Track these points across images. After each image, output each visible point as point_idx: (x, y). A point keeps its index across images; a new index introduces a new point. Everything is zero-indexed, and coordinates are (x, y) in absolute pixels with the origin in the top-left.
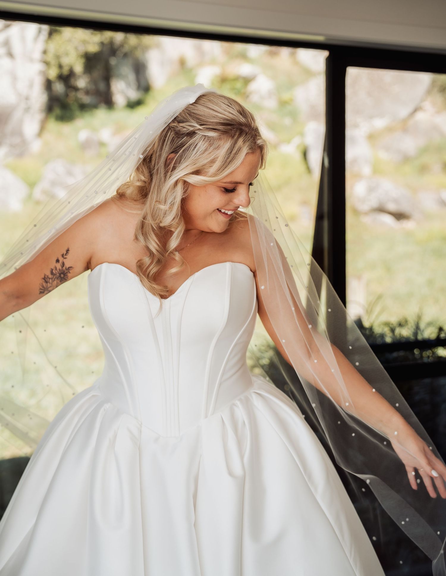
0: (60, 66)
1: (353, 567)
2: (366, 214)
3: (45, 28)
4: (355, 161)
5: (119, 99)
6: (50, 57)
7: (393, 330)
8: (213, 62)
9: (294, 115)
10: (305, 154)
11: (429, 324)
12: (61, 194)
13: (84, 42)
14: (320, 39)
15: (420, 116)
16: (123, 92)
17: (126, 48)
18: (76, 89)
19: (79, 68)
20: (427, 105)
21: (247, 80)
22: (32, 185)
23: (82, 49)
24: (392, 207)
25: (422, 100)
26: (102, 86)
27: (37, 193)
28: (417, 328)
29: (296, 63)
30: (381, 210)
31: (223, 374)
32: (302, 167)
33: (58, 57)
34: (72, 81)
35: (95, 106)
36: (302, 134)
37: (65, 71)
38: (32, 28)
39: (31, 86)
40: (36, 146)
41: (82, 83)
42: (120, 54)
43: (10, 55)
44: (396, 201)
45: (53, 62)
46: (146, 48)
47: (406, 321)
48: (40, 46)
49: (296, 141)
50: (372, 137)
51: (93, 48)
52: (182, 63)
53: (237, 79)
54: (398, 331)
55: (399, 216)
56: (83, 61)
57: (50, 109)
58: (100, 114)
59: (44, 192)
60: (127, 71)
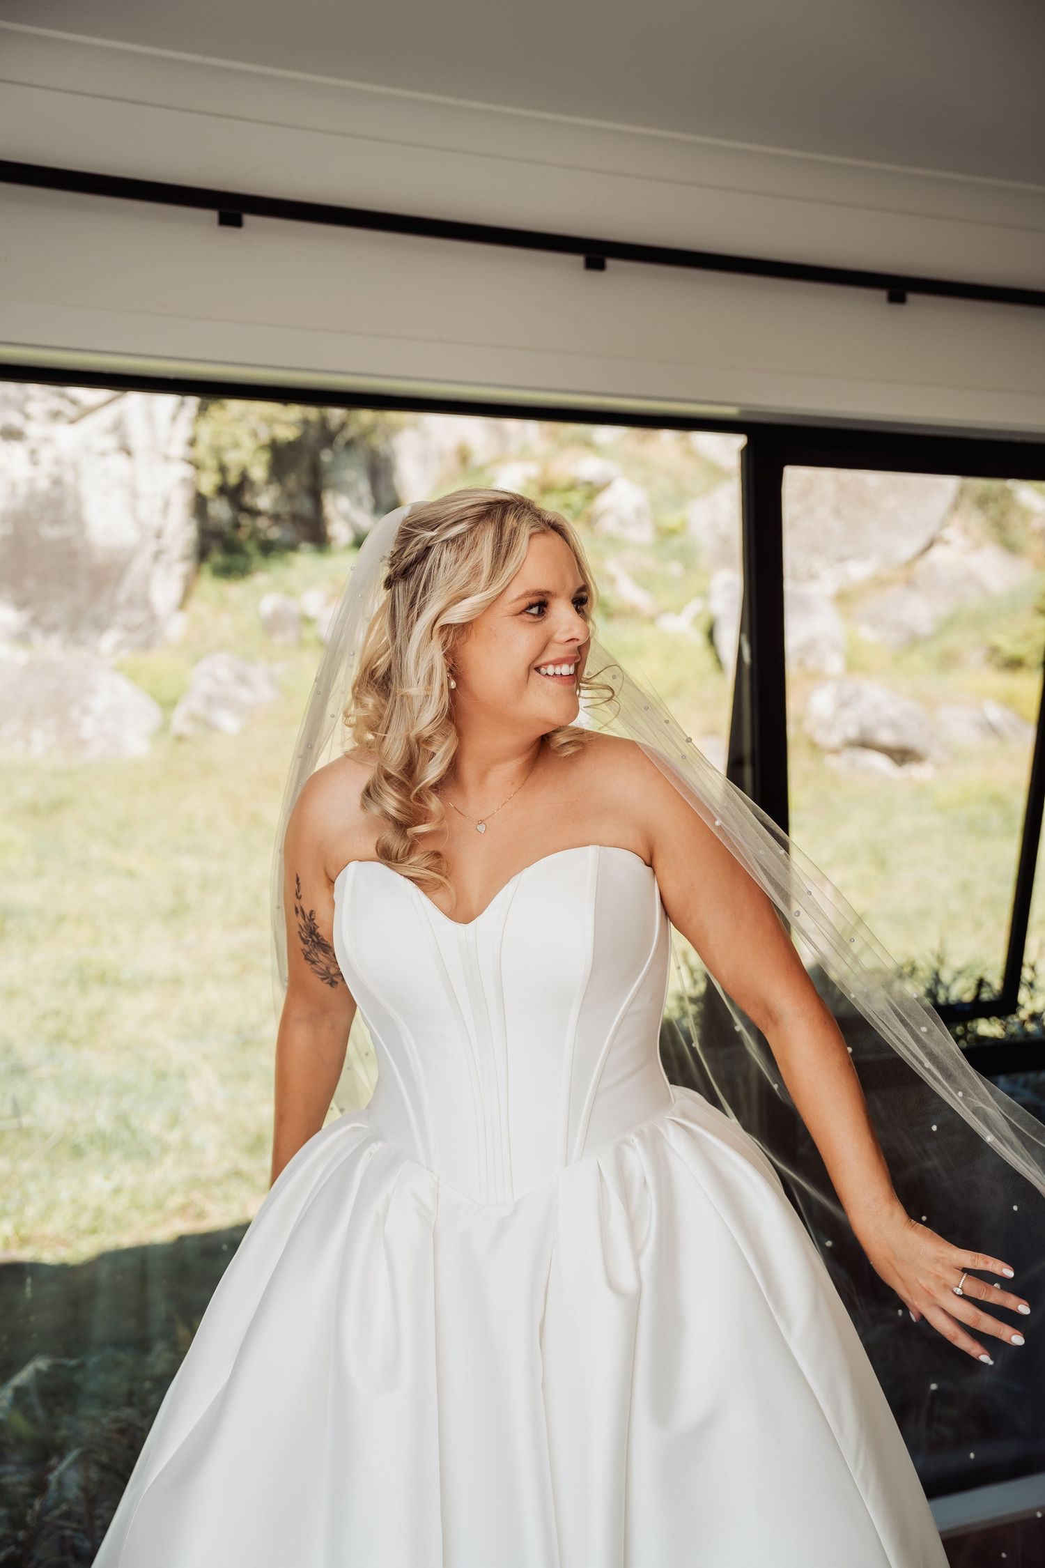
0: (223, 470)
1: (860, 1491)
2: (835, 752)
3: (193, 402)
4: (809, 647)
5: (339, 531)
6: (202, 452)
7: (888, 986)
8: (524, 455)
9: (687, 556)
10: (711, 635)
11: (959, 973)
12: (228, 722)
13: (270, 421)
14: (730, 412)
15: (938, 554)
16: (346, 518)
17: (351, 432)
18: (254, 513)
19: (259, 473)
20: (953, 533)
21: (593, 489)
22: (168, 705)
23: (265, 437)
24: (886, 737)
25: (944, 525)
26: (306, 506)
27: (179, 721)
28: (937, 980)
29: (690, 452)
30: (865, 744)
31: (601, 1077)
32: (706, 660)
33: (217, 451)
34: (248, 499)
35: (293, 547)
36: (705, 595)
37: (233, 479)
38: (166, 402)
39: (167, 505)
40: (176, 627)
41: (265, 500)
42: (340, 441)
43: (127, 451)
44: (893, 725)
45: (211, 463)
46: (392, 430)
47: (914, 970)
48: (183, 430)
49: (695, 606)
50: (842, 598)
51: (287, 433)
52: (464, 457)
53: (572, 486)
54: (897, 985)
55: (902, 755)
56: (265, 457)
57: (202, 554)
58: (304, 561)
59: (193, 718)
60: (354, 475)
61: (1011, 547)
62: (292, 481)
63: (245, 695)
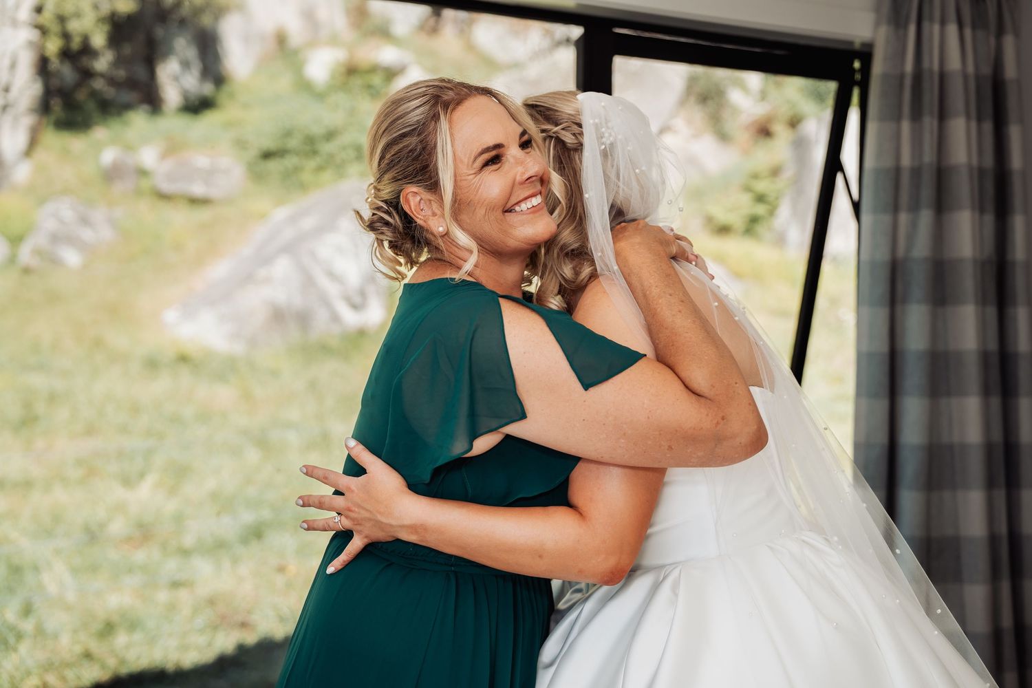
0: (66, 36)
5: (171, 95)
6: (47, 19)
8: (334, 41)
12: (72, 257)
14: (569, 4)
15: (670, 140)
16: (176, 82)
17: (184, 12)
18: (93, 75)
19: (99, 40)
20: (679, 123)
21: (389, 73)
22: (15, 240)
23: (106, 9)
25: (672, 116)
26: (139, 71)
27: (25, 254)
29: (471, 47)
33: (62, 19)
34: (88, 63)
35: (128, 107)
37: (76, 44)
39: (13, 66)
40: (22, 172)
41: (102, 63)
42: (173, 20)
45: (55, 28)
51: (125, 7)
52: (281, 40)
53: (374, 69)
56: (106, 28)
57: (44, 107)
58: (138, 120)
59: (38, 252)
60: (183, 47)
61: (723, 137)
62: (127, 50)
63: (87, 234)
